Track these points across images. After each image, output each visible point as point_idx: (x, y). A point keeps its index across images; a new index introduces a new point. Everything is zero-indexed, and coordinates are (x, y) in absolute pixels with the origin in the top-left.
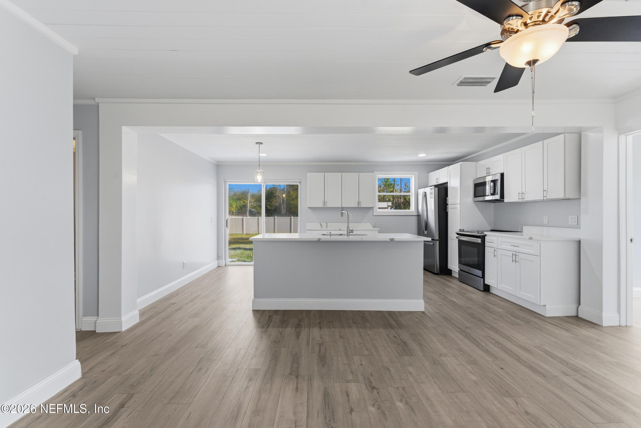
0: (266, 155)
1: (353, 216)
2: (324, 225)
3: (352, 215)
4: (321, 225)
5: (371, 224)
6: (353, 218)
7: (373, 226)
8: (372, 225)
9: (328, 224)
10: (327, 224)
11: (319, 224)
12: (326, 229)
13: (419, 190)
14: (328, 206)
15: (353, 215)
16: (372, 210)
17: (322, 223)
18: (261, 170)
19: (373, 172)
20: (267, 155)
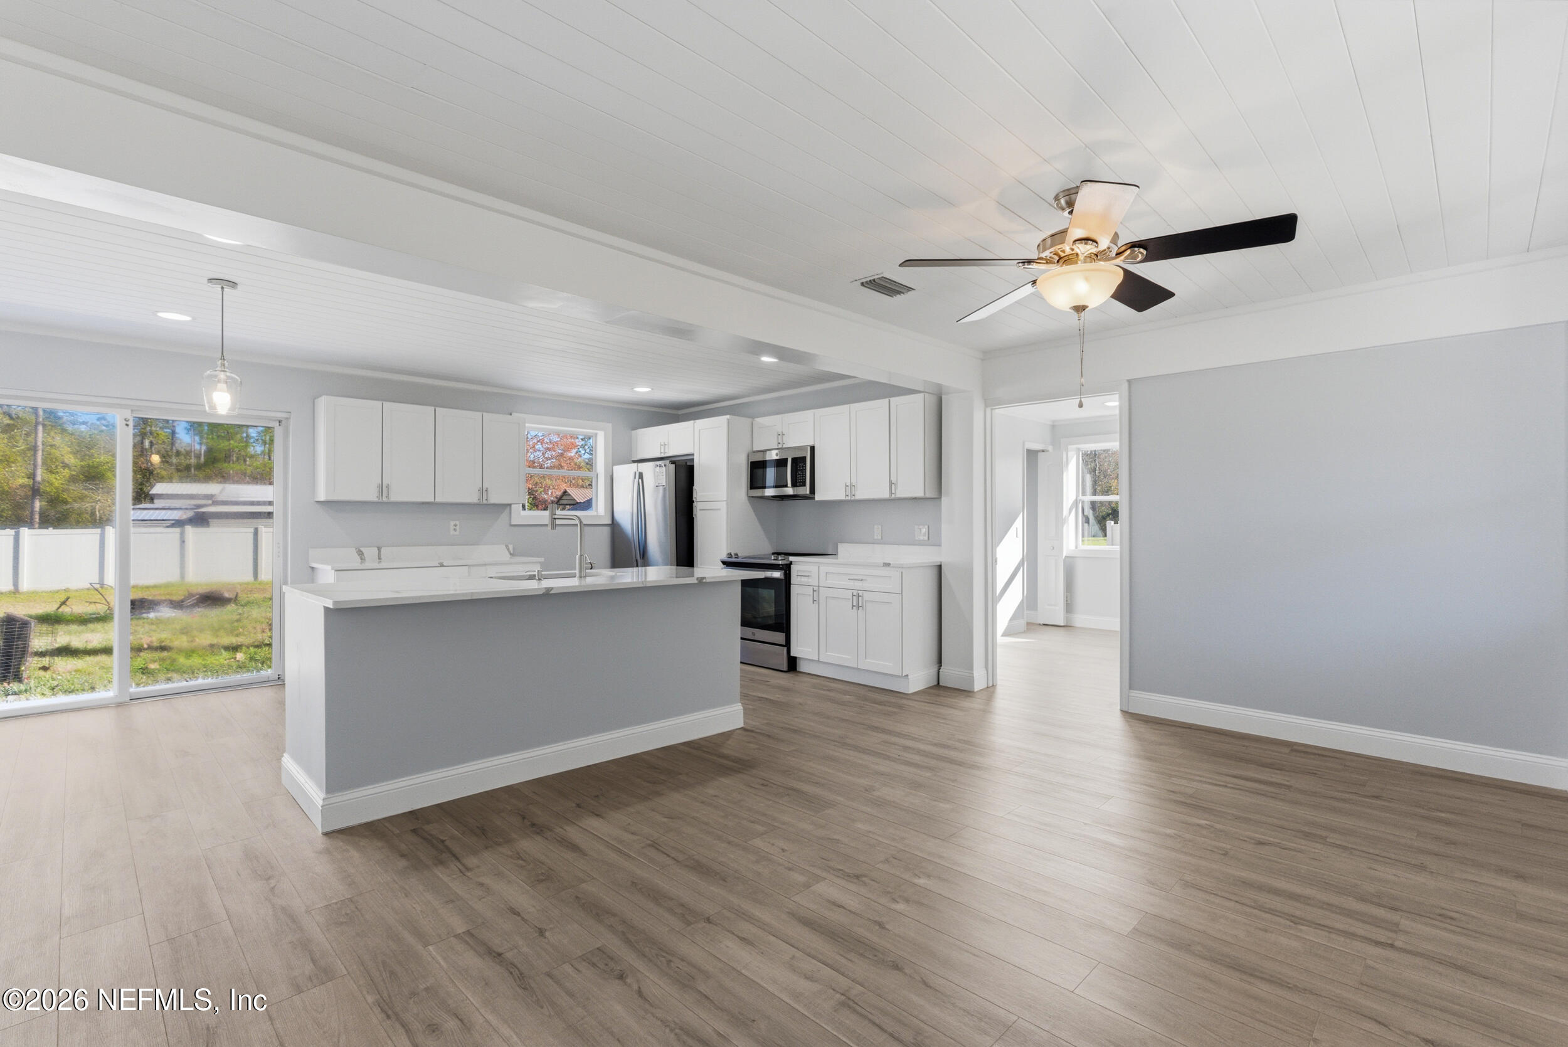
0: (188, 318)
1: (458, 528)
2: (370, 552)
3: (455, 525)
4: (361, 554)
5: (507, 546)
6: (457, 533)
7: (512, 552)
8: (508, 549)
9: (383, 550)
10: (379, 549)
11: (353, 551)
12: (376, 565)
13: (615, 468)
14: (393, 498)
15: (457, 523)
16: (507, 511)
17: (362, 549)
18: (228, 374)
19: (511, 414)
20: (194, 319)
